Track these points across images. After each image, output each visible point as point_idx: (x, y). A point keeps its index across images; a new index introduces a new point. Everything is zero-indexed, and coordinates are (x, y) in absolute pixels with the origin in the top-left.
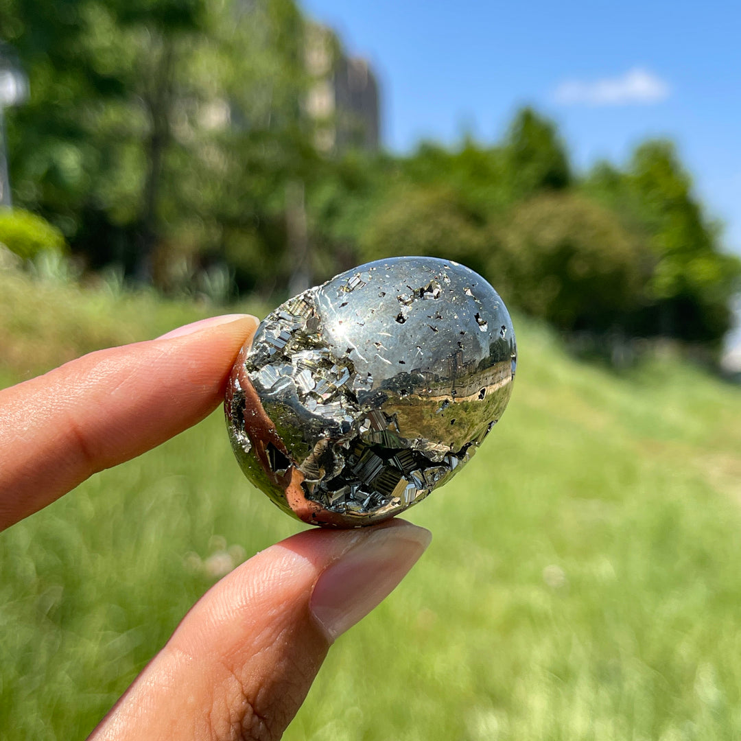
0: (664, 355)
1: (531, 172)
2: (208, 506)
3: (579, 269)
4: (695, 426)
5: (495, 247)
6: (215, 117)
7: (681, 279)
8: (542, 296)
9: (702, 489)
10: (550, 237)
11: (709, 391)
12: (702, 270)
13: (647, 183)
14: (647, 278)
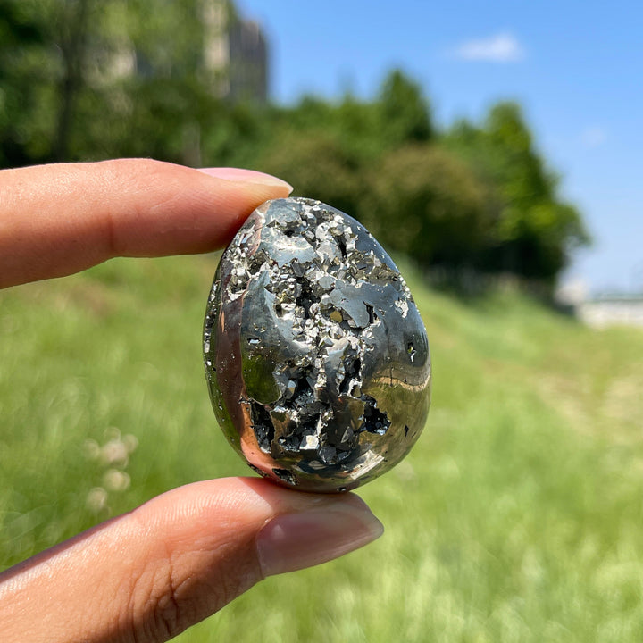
1: (399, 126)
2: (106, 404)
3: (438, 212)
6: (122, 66)
7: (523, 225)
8: (405, 234)
10: (414, 182)
11: (544, 321)
12: (541, 217)
13: (497, 140)
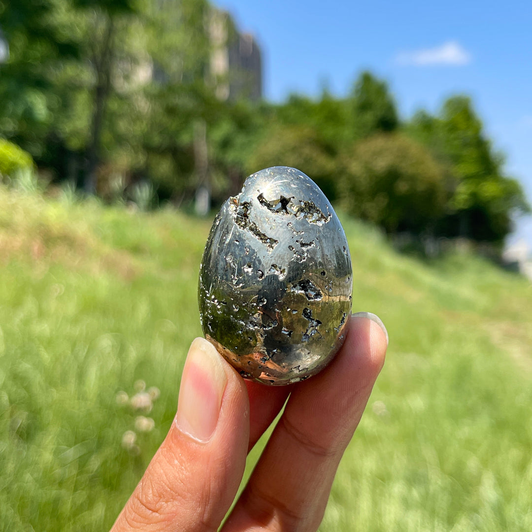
0: (462, 249)
1: (369, 117)
2: (133, 354)
3: (402, 187)
4: (483, 301)
5: (342, 171)
6: (143, 75)
7: (474, 195)
8: (374, 207)
9: (486, 346)
10: (381, 164)
11: (494, 276)
12: (489, 189)
13: (452, 127)
14: (450, 195)
